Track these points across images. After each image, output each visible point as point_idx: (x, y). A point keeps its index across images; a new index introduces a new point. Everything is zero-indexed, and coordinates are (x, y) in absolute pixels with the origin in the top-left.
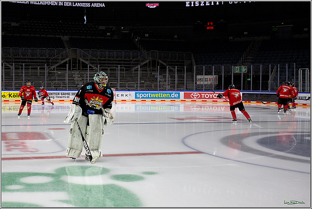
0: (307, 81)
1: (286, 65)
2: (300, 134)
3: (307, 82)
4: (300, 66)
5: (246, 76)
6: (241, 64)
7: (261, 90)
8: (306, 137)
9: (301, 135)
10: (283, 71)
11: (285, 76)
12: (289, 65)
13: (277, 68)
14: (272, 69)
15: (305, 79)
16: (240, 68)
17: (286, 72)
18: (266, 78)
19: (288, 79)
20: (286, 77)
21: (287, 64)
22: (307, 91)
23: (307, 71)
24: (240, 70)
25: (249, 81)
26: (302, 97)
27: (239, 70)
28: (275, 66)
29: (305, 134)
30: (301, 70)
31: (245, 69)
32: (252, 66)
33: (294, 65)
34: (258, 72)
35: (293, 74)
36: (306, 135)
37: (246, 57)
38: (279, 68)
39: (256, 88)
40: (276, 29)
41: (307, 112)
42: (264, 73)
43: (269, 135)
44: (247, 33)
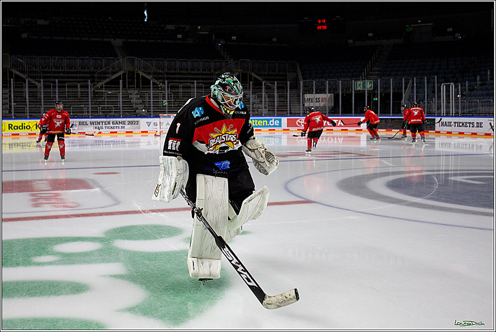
0: (452, 100)
1: (424, 79)
2: (444, 172)
3: (452, 102)
4: (444, 80)
5: (372, 94)
6: (364, 77)
7: (392, 113)
8: (451, 176)
9: (445, 174)
10: (420, 87)
11: (423, 94)
12: (429, 79)
13: (413, 83)
14: (406, 84)
15: (449, 97)
16: (364, 84)
17: (424, 88)
18: (398, 97)
19: (427, 98)
20: (424, 96)
21: (426, 78)
22: (452, 113)
23: (452, 86)
24: (364, 87)
25: (375, 101)
26: (446, 122)
27: (362, 86)
28: (409, 80)
29: (450, 172)
30: (445, 86)
31: (371, 85)
32: (379, 80)
33: (435, 78)
34: (387, 89)
35: (433, 90)
36: (451, 174)
37: (372, 67)
38: (415, 82)
39: (385, 111)
40: (411, 29)
41: (452, 143)
42: (396, 90)
43: (402, 176)
44: (372, 34)
